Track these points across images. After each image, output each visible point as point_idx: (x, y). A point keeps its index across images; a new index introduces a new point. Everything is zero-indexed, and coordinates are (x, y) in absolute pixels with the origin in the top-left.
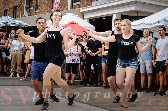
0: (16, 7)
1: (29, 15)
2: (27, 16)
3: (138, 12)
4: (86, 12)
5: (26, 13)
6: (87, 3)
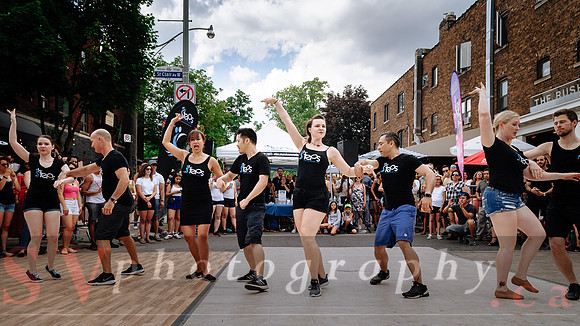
0: (401, 131)
1: (421, 142)
2: (418, 143)
5: (417, 139)
6: (522, 111)
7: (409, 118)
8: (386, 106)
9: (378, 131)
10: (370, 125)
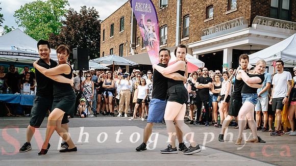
0: (122, 44)
1: (135, 53)
3: (251, 46)
4: (195, 48)
5: (132, 51)
6: (196, 38)
7: (128, 36)
8: (112, 26)
9: (106, 43)
10: (100, 38)
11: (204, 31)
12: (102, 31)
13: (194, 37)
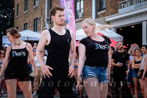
0: (37, 19)
4: (112, 21)
5: (47, 26)
6: (113, 11)
7: (43, 10)
9: (19, 17)
10: (14, 13)
11: (122, 4)
12: (16, 6)
13: (111, 10)
